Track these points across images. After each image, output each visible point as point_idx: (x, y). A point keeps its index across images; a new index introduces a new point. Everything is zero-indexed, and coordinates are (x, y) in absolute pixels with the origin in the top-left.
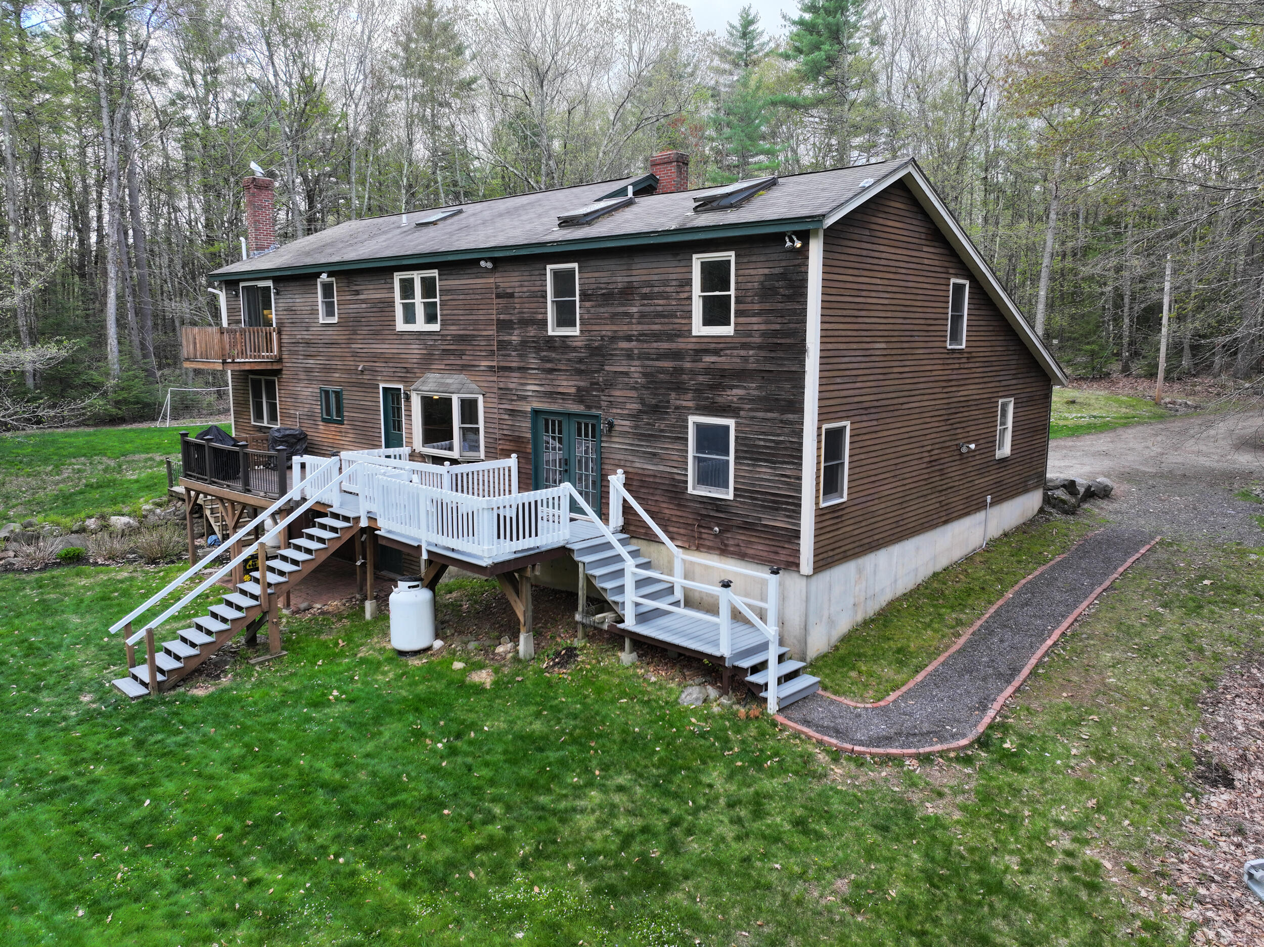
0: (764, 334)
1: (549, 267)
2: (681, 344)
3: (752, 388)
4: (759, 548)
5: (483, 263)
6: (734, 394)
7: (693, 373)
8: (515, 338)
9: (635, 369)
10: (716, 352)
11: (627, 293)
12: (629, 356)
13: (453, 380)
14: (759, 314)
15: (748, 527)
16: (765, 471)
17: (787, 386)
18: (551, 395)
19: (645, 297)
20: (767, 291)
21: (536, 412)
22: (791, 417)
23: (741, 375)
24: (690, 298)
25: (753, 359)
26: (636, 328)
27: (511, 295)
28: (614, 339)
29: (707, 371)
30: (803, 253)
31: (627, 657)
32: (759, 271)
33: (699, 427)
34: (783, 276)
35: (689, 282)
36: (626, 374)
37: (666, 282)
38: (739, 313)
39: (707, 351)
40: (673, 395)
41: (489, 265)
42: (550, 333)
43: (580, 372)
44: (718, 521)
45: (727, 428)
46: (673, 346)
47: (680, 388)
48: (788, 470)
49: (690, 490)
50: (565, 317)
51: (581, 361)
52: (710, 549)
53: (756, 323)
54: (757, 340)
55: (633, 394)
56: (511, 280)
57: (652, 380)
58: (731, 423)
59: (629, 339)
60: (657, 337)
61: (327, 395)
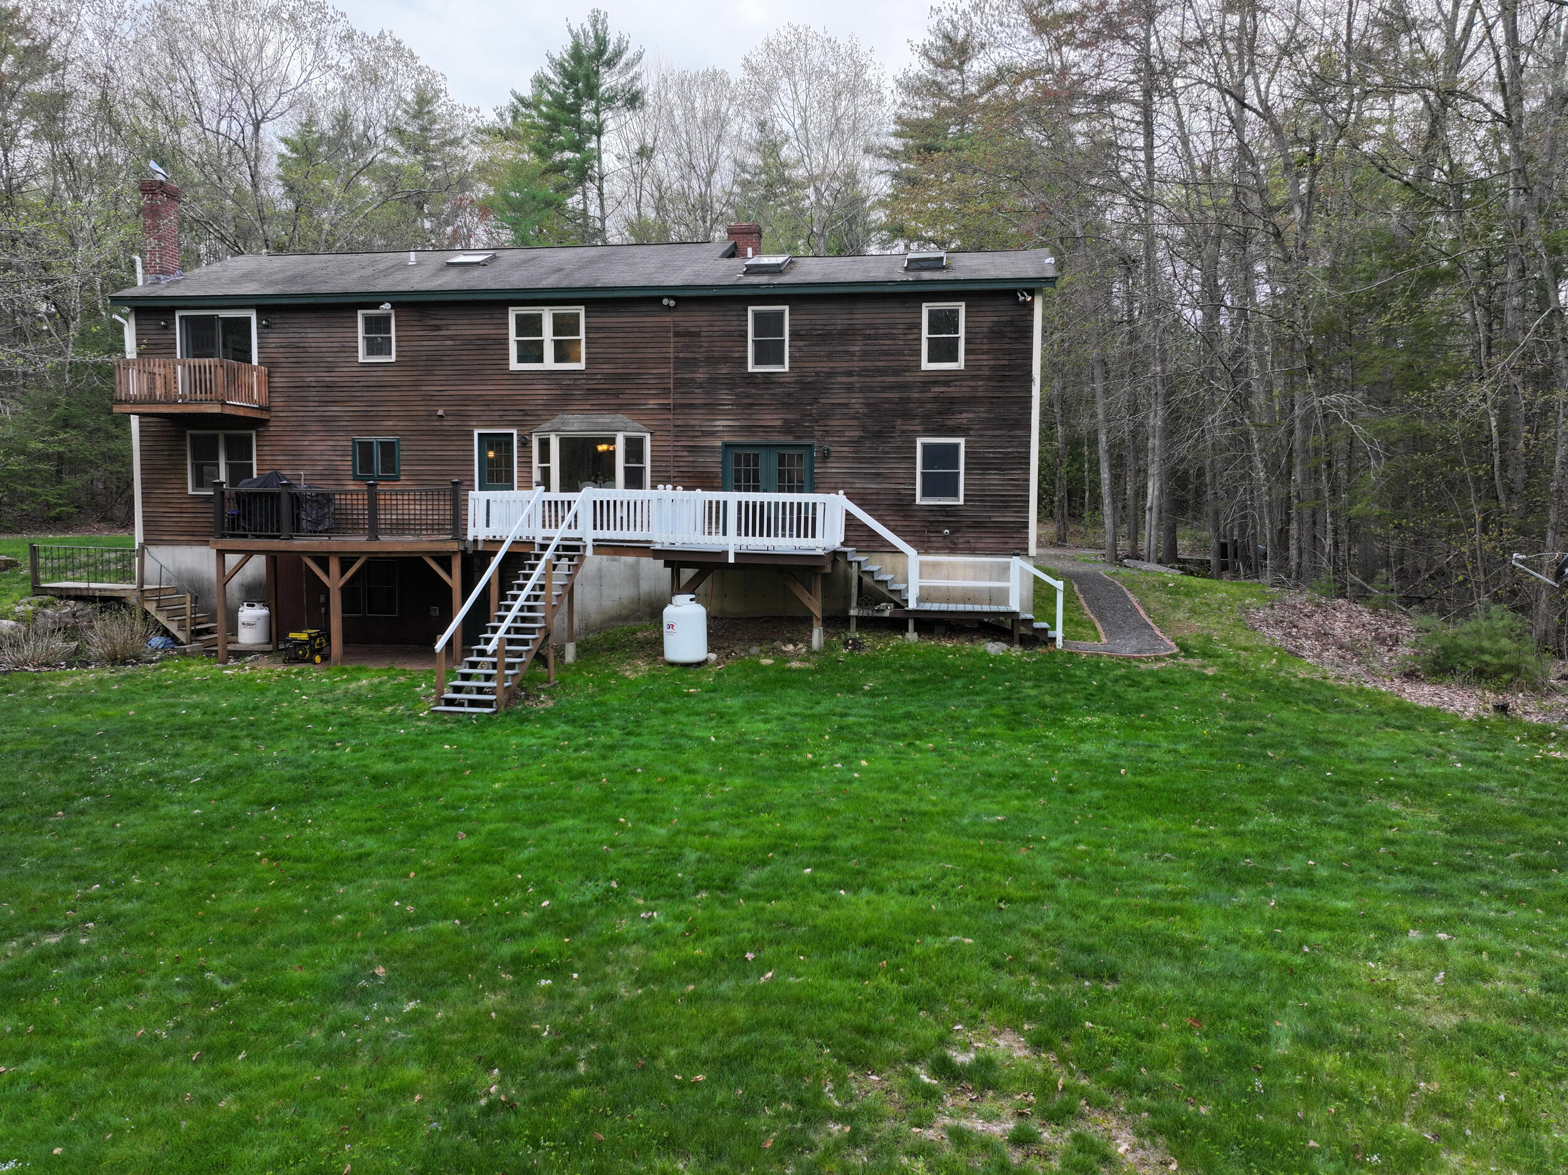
0: (993, 368)
1: (750, 309)
2: (908, 378)
3: (982, 412)
4: (989, 541)
5: (665, 302)
6: (964, 418)
7: (921, 402)
8: (701, 375)
9: (856, 400)
10: (946, 383)
11: (847, 334)
12: (850, 388)
13: (620, 418)
14: (988, 352)
15: (978, 526)
16: (994, 478)
17: (1015, 409)
18: (750, 429)
19: (869, 337)
20: (995, 333)
21: (727, 446)
22: (1019, 433)
23: (970, 401)
24: (920, 339)
25: (982, 388)
26: (857, 365)
27: (697, 334)
28: (832, 374)
29: (936, 399)
30: (1030, 306)
31: (912, 636)
32: (989, 318)
33: (925, 447)
34: (1011, 323)
35: (918, 326)
36: (846, 405)
37: (893, 326)
38: (968, 352)
39: (936, 383)
40: (899, 422)
41: (672, 303)
42: (750, 369)
43: (786, 406)
44: (947, 524)
45: (956, 446)
46: (900, 379)
47: (907, 415)
48: (1017, 475)
49: (919, 501)
50: (768, 352)
51: (789, 394)
52: (938, 550)
53: (986, 361)
54: (986, 372)
55: (856, 423)
56: (697, 320)
57: (873, 408)
58: (961, 441)
59: (849, 374)
60: (882, 372)
61: (366, 448)
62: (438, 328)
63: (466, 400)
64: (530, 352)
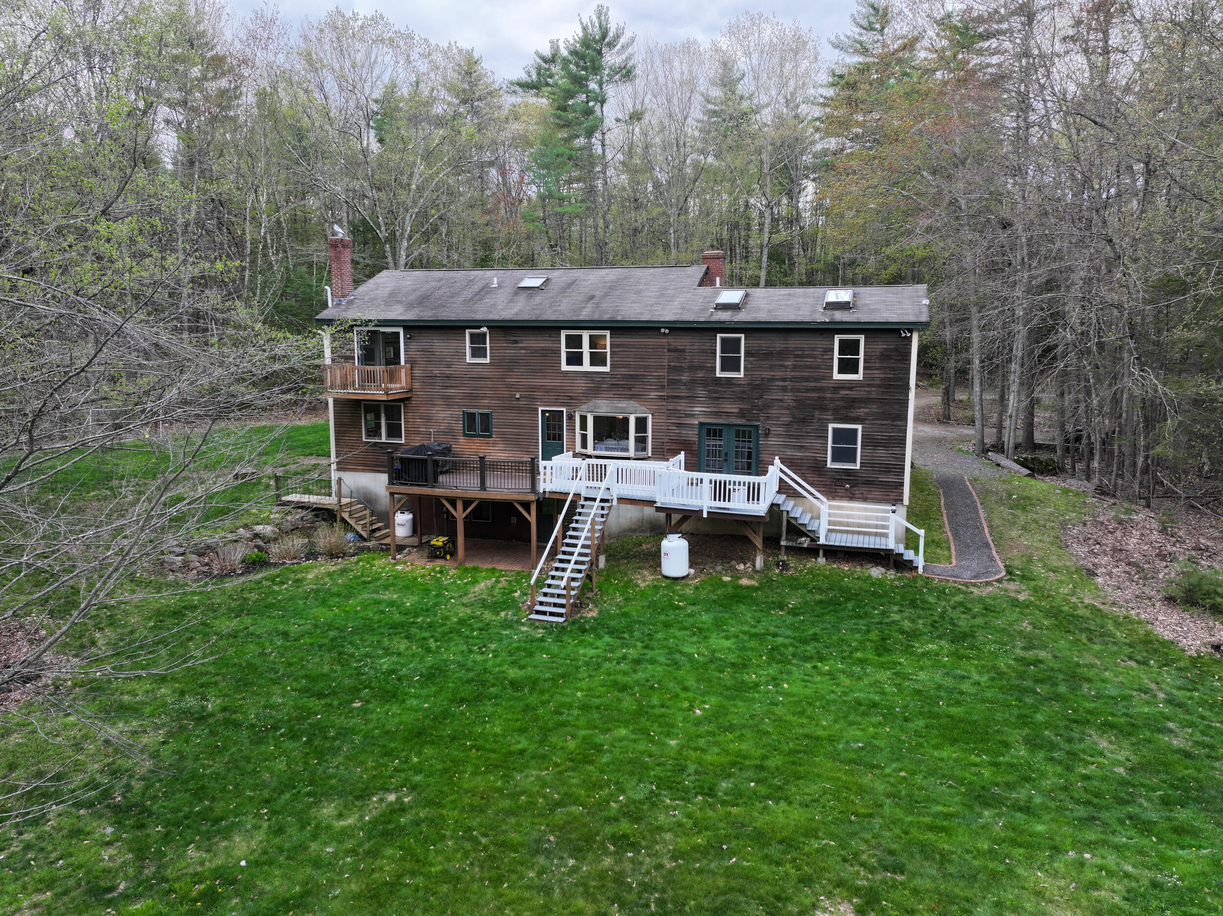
0: (882, 379)
1: (719, 336)
2: (824, 384)
3: (874, 408)
4: (876, 494)
5: (662, 330)
6: (862, 411)
7: (832, 400)
8: (685, 377)
9: (788, 397)
10: (850, 389)
11: (782, 354)
12: (784, 389)
13: (632, 404)
14: (879, 369)
15: (868, 483)
16: (881, 452)
17: (897, 407)
18: (717, 414)
19: (797, 356)
20: (885, 356)
21: (701, 424)
22: (899, 423)
23: (866, 401)
24: (832, 359)
25: (874, 393)
26: (790, 374)
27: (683, 351)
28: (772, 379)
29: (842, 399)
30: (909, 340)
31: (822, 560)
32: (880, 346)
33: (834, 430)
34: (896, 350)
35: (832, 350)
36: (781, 400)
37: (814, 349)
38: (865, 368)
39: (843, 388)
40: (817, 413)
41: (667, 331)
42: (718, 375)
43: (741, 399)
44: (848, 482)
45: (856, 430)
46: (818, 384)
47: (823, 409)
48: (897, 451)
49: (829, 465)
50: (730, 364)
51: (743, 392)
52: (842, 498)
53: (877, 374)
54: (878, 382)
55: (787, 412)
56: (683, 342)
57: (800, 404)
58: (859, 427)
59: (784, 380)
60: (806, 379)
61: (471, 417)
62: (516, 342)
63: (534, 388)
64: (575, 359)
